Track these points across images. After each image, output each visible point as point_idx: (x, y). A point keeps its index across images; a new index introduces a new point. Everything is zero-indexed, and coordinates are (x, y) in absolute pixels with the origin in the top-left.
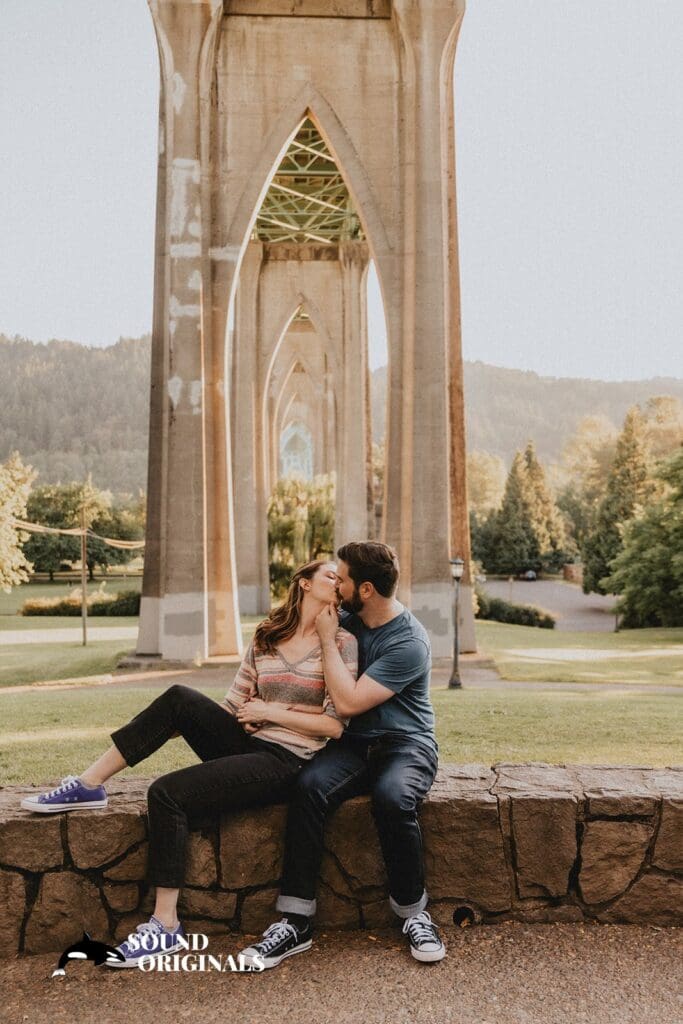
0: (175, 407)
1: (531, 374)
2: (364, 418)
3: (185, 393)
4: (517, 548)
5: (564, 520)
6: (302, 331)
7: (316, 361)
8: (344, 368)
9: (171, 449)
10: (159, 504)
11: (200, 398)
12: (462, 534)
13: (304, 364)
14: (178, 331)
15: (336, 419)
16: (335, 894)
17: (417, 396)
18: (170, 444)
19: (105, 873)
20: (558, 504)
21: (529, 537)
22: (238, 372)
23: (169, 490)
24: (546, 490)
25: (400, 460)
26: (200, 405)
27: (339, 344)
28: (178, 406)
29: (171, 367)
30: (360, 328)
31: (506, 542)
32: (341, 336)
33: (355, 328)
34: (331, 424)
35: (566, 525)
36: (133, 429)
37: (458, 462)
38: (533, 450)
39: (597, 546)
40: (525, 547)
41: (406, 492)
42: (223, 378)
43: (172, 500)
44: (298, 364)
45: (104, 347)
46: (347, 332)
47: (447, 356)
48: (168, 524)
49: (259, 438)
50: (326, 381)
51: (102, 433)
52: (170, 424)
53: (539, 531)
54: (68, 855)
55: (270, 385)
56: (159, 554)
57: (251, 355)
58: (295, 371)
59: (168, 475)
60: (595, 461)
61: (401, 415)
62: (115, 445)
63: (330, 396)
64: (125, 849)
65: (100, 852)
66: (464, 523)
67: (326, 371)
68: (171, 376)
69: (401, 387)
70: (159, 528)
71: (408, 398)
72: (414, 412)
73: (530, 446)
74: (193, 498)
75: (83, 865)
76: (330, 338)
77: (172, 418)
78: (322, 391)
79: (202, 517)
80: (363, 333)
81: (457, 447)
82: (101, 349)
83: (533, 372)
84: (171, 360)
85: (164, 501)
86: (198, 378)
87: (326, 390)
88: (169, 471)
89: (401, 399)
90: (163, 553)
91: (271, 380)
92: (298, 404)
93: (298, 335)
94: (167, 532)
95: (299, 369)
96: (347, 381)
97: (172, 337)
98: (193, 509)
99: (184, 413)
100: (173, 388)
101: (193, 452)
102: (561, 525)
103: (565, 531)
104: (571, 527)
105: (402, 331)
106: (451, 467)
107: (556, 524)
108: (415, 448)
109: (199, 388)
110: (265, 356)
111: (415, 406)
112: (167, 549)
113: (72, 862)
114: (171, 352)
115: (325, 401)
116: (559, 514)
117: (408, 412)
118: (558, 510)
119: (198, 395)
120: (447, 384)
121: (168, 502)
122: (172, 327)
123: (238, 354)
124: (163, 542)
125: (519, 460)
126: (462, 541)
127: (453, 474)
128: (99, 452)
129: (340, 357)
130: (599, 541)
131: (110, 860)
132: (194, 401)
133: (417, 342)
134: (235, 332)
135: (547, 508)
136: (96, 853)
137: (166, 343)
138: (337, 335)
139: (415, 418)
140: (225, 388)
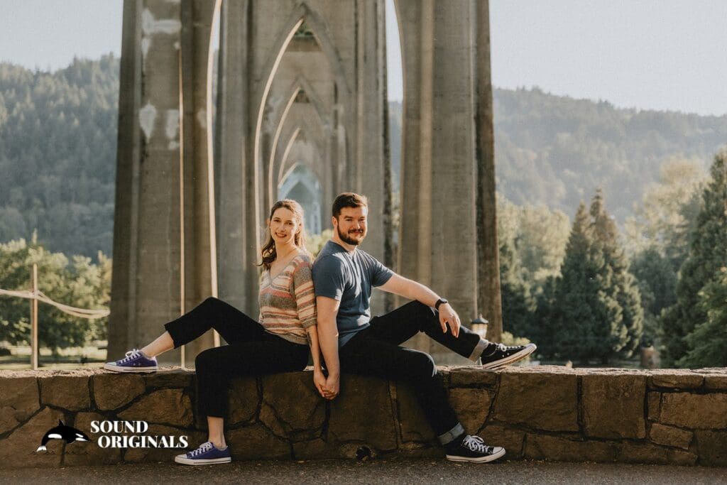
0: (148, 141)
1: (604, 106)
2: (381, 158)
3: (160, 123)
4: (580, 327)
5: (640, 291)
6: (307, 50)
7: (323, 89)
8: (356, 97)
9: (142, 190)
10: (128, 256)
11: (178, 129)
12: (492, 294)
13: (308, 92)
14: (151, 51)
15: (348, 160)
16: (275, 435)
17: (437, 128)
18: (140, 184)
19: (118, 415)
20: (634, 270)
21: (594, 312)
22: (224, 101)
23: (139, 241)
24: (618, 252)
25: (416, 205)
26: (177, 139)
27: (350, 67)
28: (152, 139)
29: (143, 94)
30: (377, 47)
31: (566, 319)
32: (353, 58)
33: (371, 46)
34: (341, 168)
35: (643, 298)
36: (89, 176)
37: (486, 205)
38: (602, 202)
39: (679, 322)
40: (589, 325)
41: (424, 242)
42: (205, 108)
43: (143, 251)
44: (301, 92)
45: (53, 70)
46: (361, 52)
47: (472, 80)
48: (138, 281)
49: (250, 184)
50: (336, 113)
51: (49, 181)
52: (142, 161)
53: (609, 305)
54: (93, 401)
55: (265, 118)
56: (127, 316)
57: (240, 79)
58: (296, 100)
59: (139, 222)
60: (682, 217)
61: (418, 151)
62: (66, 197)
63: (341, 131)
64: (132, 399)
65: (115, 400)
66: (494, 280)
67: (336, 101)
68: (143, 104)
69: (419, 117)
70: (127, 286)
71: (427, 130)
72: (434, 147)
73: (598, 197)
74: (169, 249)
75: (104, 408)
76: (340, 60)
77: (144, 154)
78: (331, 126)
79: (178, 272)
80: (380, 53)
81: (485, 189)
82: (48, 74)
83: (606, 103)
84: (143, 85)
85: (133, 252)
86: (176, 107)
87: (336, 126)
88: (140, 218)
89: (418, 132)
90: (132, 317)
91: (266, 112)
92: (301, 143)
93: (300, 55)
94: (137, 292)
95: (302, 98)
96: (360, 114)
97: (145, 57)
98: (169, 264)
99: (159, 147)
100: (147, 118)
101: (169, 193)
102: (637, 297)
103: (642, 306)
104: (649, 299)
105: (419, 50)
106: (478, 213)
107: (630, 296)
108: (434, 189)
109: (176, 118)
110: (258, 81)
111: (434, 140)
112: (137, 310)
113: (96, 406)
114: (143, 76)
115: (335, 138)
116: (634, 284)
117: (426, 145)
118: (633, 278)
119: (176, 126)
120: (473, 114)
121: (138, 255)
122: (145, 45)
123: (224, 80)
124: (132, 304)
125: (583, 213)
126: (492, 302)
127: (480, 221)
128: (45, 206)
129: (351, 82)
130: (680, 315)
131: (121, 405)
132: (170, 133)
133: (438, 64)
134: (221, 51)
135: (619, 277)
136: (112, 400)
137: (138, 64)
138: (347, 55)
139: (434, 155)
140: (208, 117)
